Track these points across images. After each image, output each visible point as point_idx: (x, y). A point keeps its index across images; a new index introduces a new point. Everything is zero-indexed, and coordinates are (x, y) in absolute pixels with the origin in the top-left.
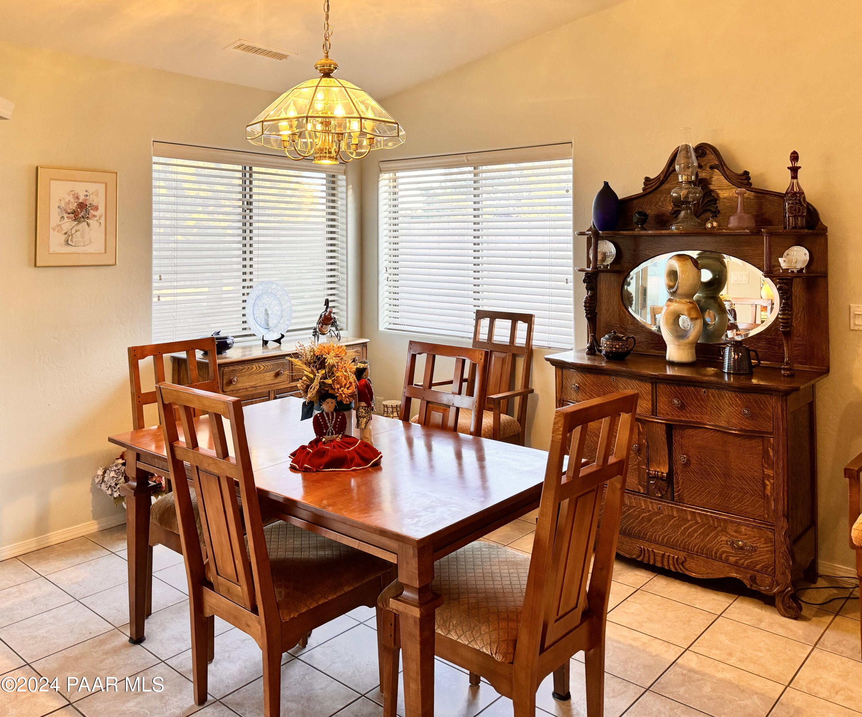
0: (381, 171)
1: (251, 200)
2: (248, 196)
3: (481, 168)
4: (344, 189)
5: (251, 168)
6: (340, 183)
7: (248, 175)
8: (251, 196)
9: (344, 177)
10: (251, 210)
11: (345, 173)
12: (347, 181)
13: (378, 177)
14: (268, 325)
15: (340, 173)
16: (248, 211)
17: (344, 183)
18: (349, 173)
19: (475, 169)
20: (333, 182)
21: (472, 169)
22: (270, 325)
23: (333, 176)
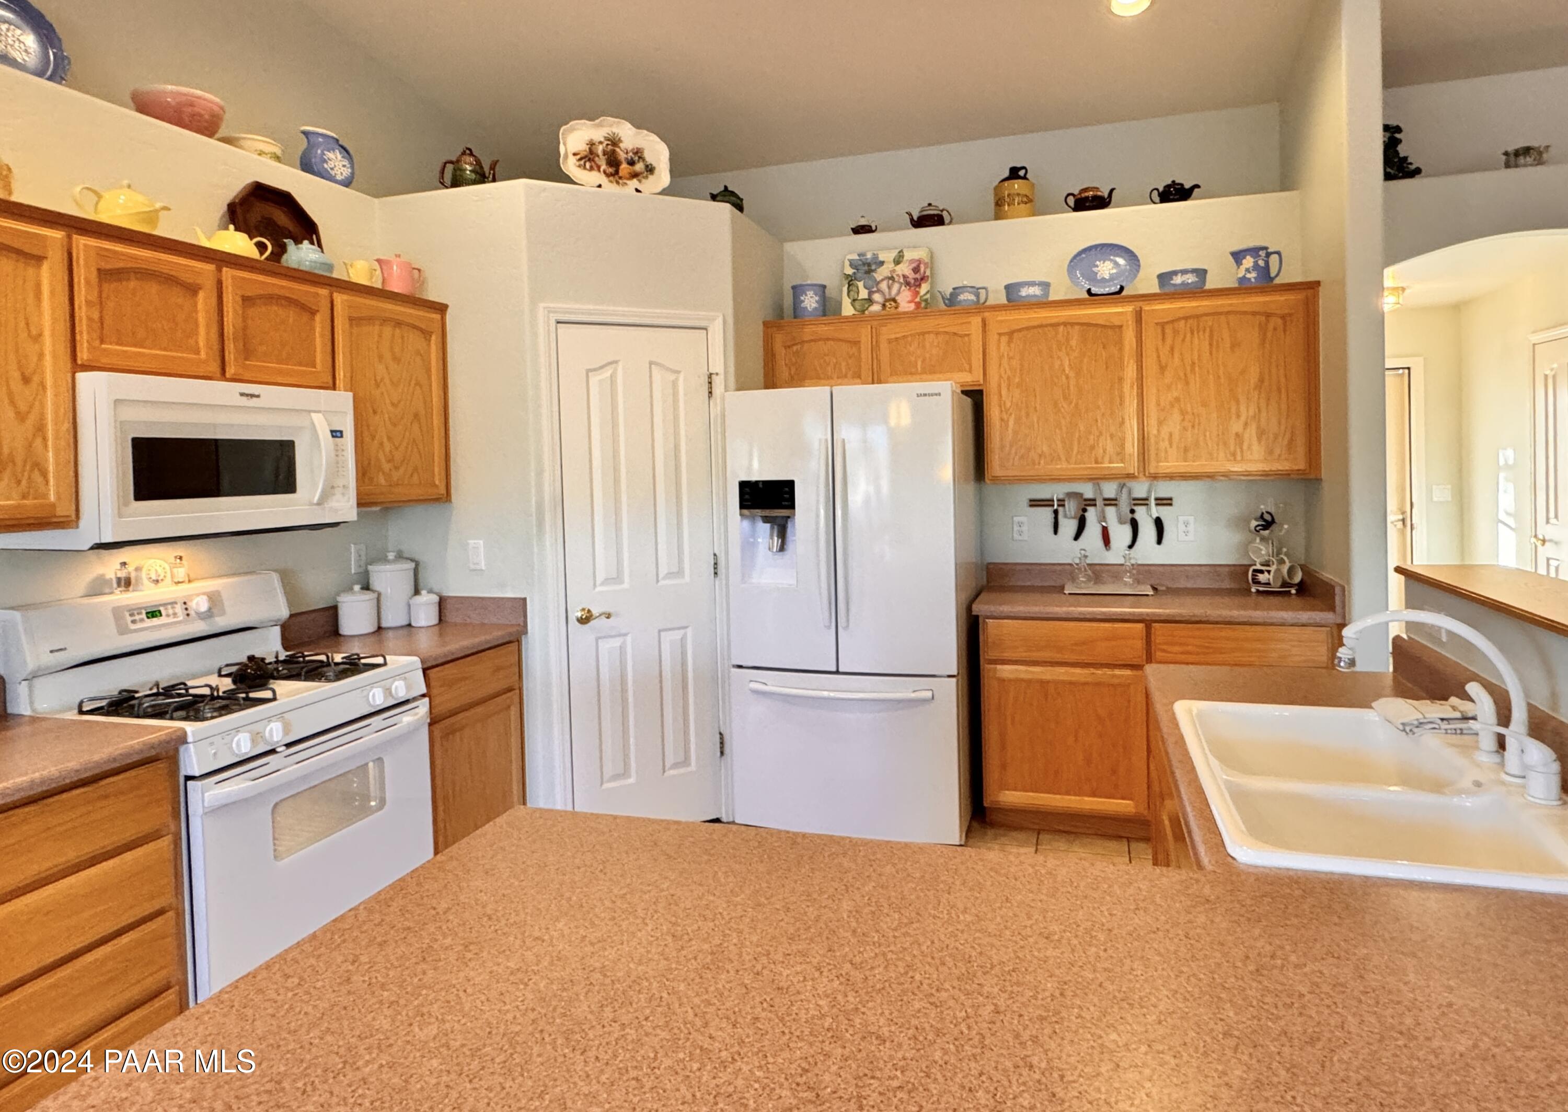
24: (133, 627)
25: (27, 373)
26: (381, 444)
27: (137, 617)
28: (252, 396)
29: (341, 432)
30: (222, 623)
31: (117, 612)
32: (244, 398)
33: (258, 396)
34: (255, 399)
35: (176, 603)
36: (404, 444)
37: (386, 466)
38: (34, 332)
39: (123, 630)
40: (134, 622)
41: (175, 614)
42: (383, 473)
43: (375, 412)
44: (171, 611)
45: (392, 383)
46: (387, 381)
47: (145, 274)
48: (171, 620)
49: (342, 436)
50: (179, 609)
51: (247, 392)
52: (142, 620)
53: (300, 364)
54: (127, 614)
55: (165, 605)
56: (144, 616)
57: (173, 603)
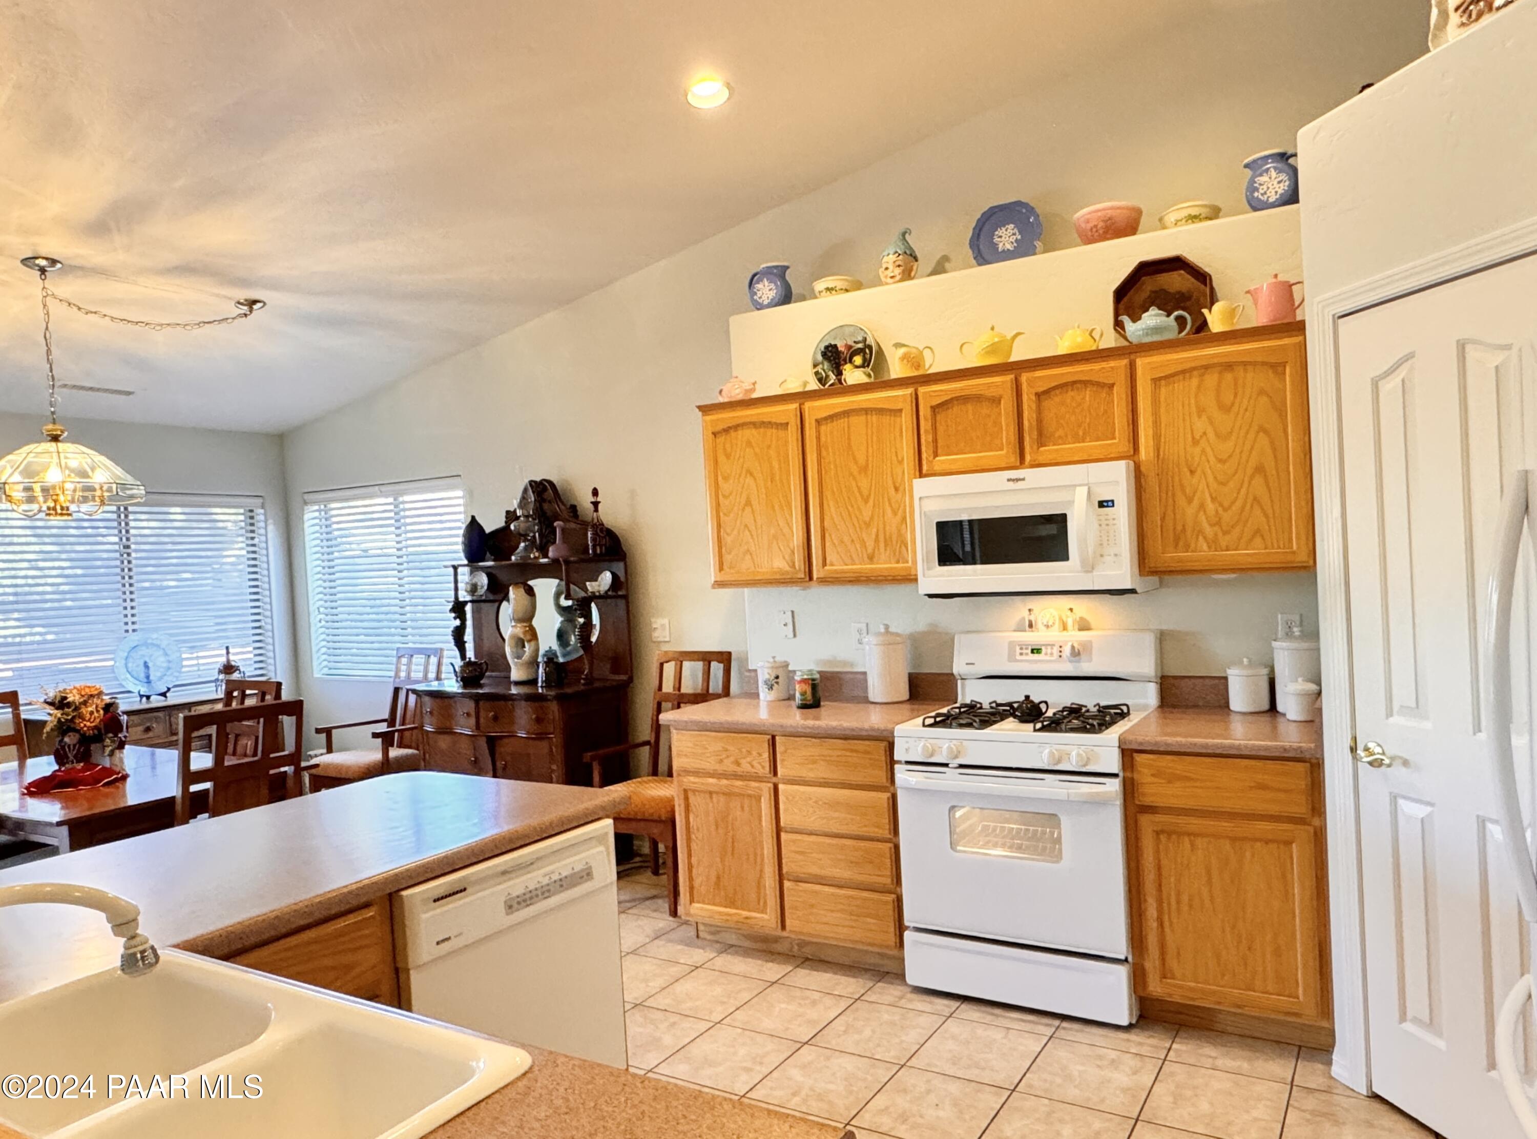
0: (306, 503)
1: (129, 543)
2: (124, 539)
3: (401, 499)
4: (262, 524)
5: (126, 509)
6: (257, 518)
7: (123, 516)
8: (128, 539)
9: (262, 511)
10: (129, 554)
11: (263, 507)
12: (265, 514)
13: (303, 510)
14: (148, 677)
15: (257, 507)
16: (125, 556)
17: (262, 517)
18: (267, 506)
19: (395, 500)
20: (252, 518)
21: (391, 500)
22: (151, 678)
23: (251, 511)
24: (1018, 657)
25: (898, 485)
26: (1202, 506)
27: (1024, 651)
28: (1017, 480)
29: (1113, 501)
30: (1087, 668)
31: (1012, 645)
32: (1011, 483)
33: (1023, 479)
34: (1019, 482)
35: (1054, 645)
36: (1239, 503)
37: (1209, 531)
38: (900, 458)
39: (1011, 658)
40: (1021, 654)
41: (1052, 654)
42: (1205, 538)
43: (1192, 472)
44: (1049, 651)
45: (1218, 435)
46: (1211, 435)
47: (963, 399)
48: (1048, 658)
49: (1113, 506)
50: (1056, 650)
51: (1013, 477)
52: (1027, 654)
53: (1098, 439)
54: (1018, 648)
55: (1046, 645)
56: (1029, 651)
57: (1052, 645)
